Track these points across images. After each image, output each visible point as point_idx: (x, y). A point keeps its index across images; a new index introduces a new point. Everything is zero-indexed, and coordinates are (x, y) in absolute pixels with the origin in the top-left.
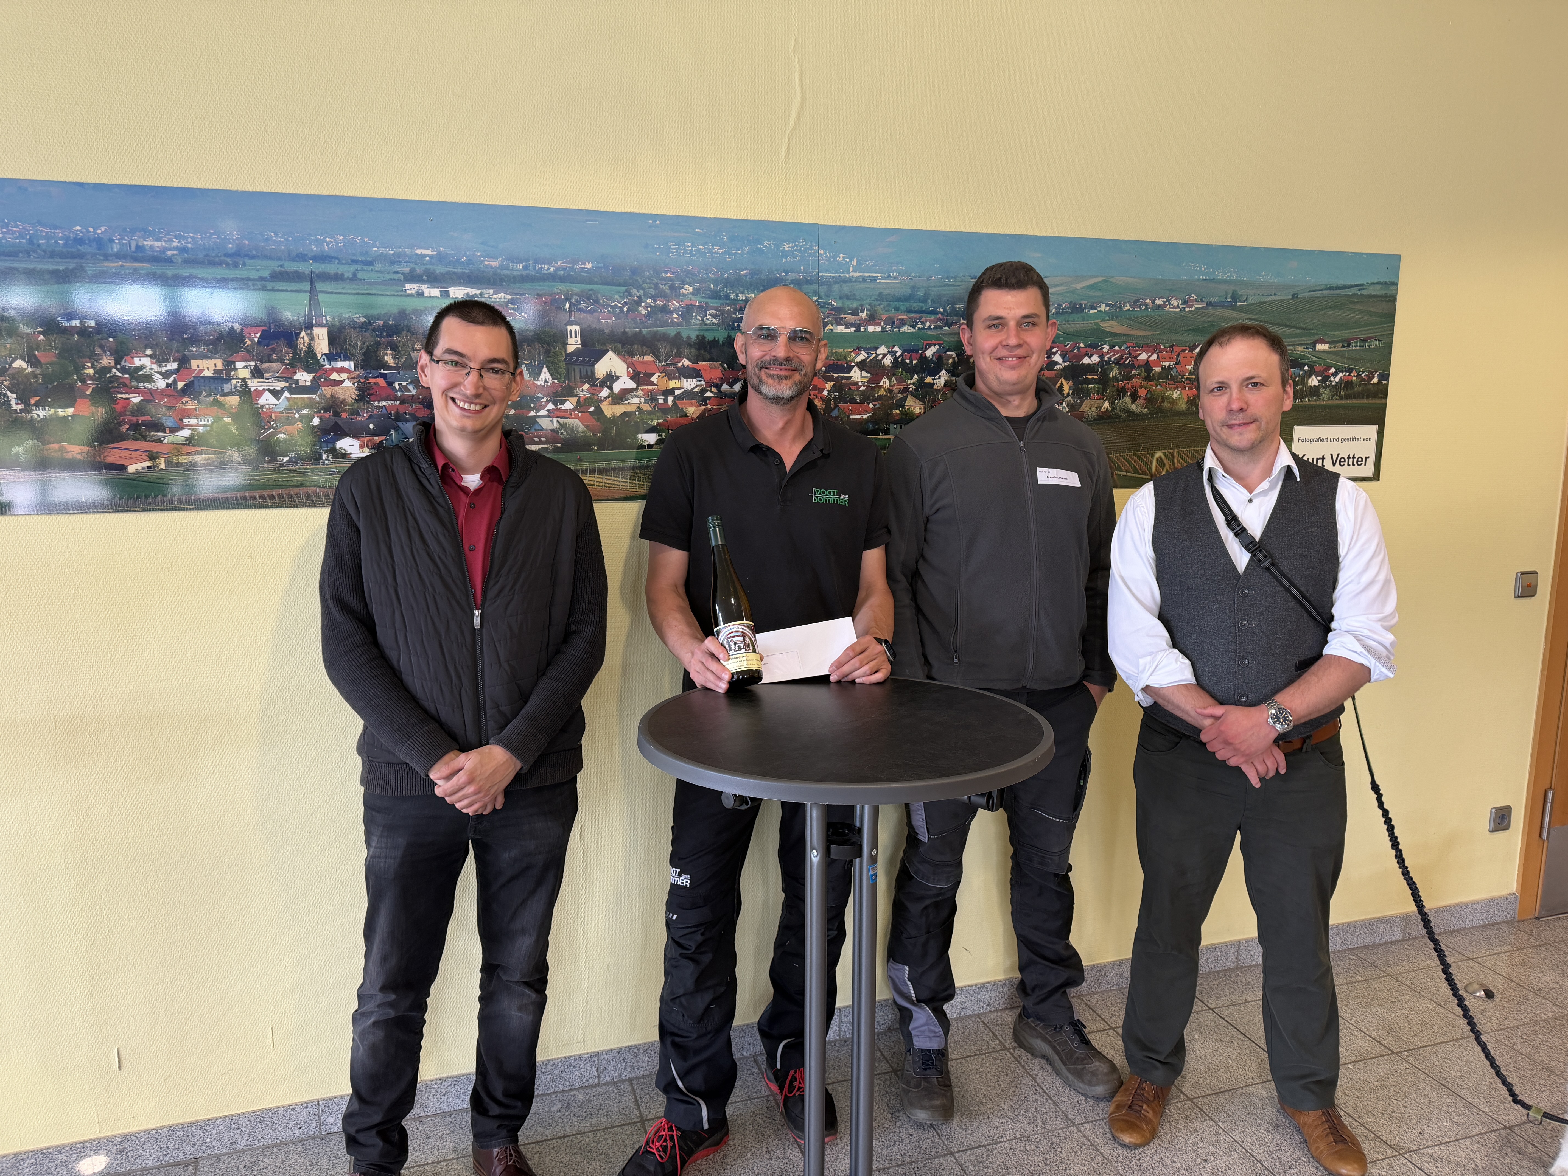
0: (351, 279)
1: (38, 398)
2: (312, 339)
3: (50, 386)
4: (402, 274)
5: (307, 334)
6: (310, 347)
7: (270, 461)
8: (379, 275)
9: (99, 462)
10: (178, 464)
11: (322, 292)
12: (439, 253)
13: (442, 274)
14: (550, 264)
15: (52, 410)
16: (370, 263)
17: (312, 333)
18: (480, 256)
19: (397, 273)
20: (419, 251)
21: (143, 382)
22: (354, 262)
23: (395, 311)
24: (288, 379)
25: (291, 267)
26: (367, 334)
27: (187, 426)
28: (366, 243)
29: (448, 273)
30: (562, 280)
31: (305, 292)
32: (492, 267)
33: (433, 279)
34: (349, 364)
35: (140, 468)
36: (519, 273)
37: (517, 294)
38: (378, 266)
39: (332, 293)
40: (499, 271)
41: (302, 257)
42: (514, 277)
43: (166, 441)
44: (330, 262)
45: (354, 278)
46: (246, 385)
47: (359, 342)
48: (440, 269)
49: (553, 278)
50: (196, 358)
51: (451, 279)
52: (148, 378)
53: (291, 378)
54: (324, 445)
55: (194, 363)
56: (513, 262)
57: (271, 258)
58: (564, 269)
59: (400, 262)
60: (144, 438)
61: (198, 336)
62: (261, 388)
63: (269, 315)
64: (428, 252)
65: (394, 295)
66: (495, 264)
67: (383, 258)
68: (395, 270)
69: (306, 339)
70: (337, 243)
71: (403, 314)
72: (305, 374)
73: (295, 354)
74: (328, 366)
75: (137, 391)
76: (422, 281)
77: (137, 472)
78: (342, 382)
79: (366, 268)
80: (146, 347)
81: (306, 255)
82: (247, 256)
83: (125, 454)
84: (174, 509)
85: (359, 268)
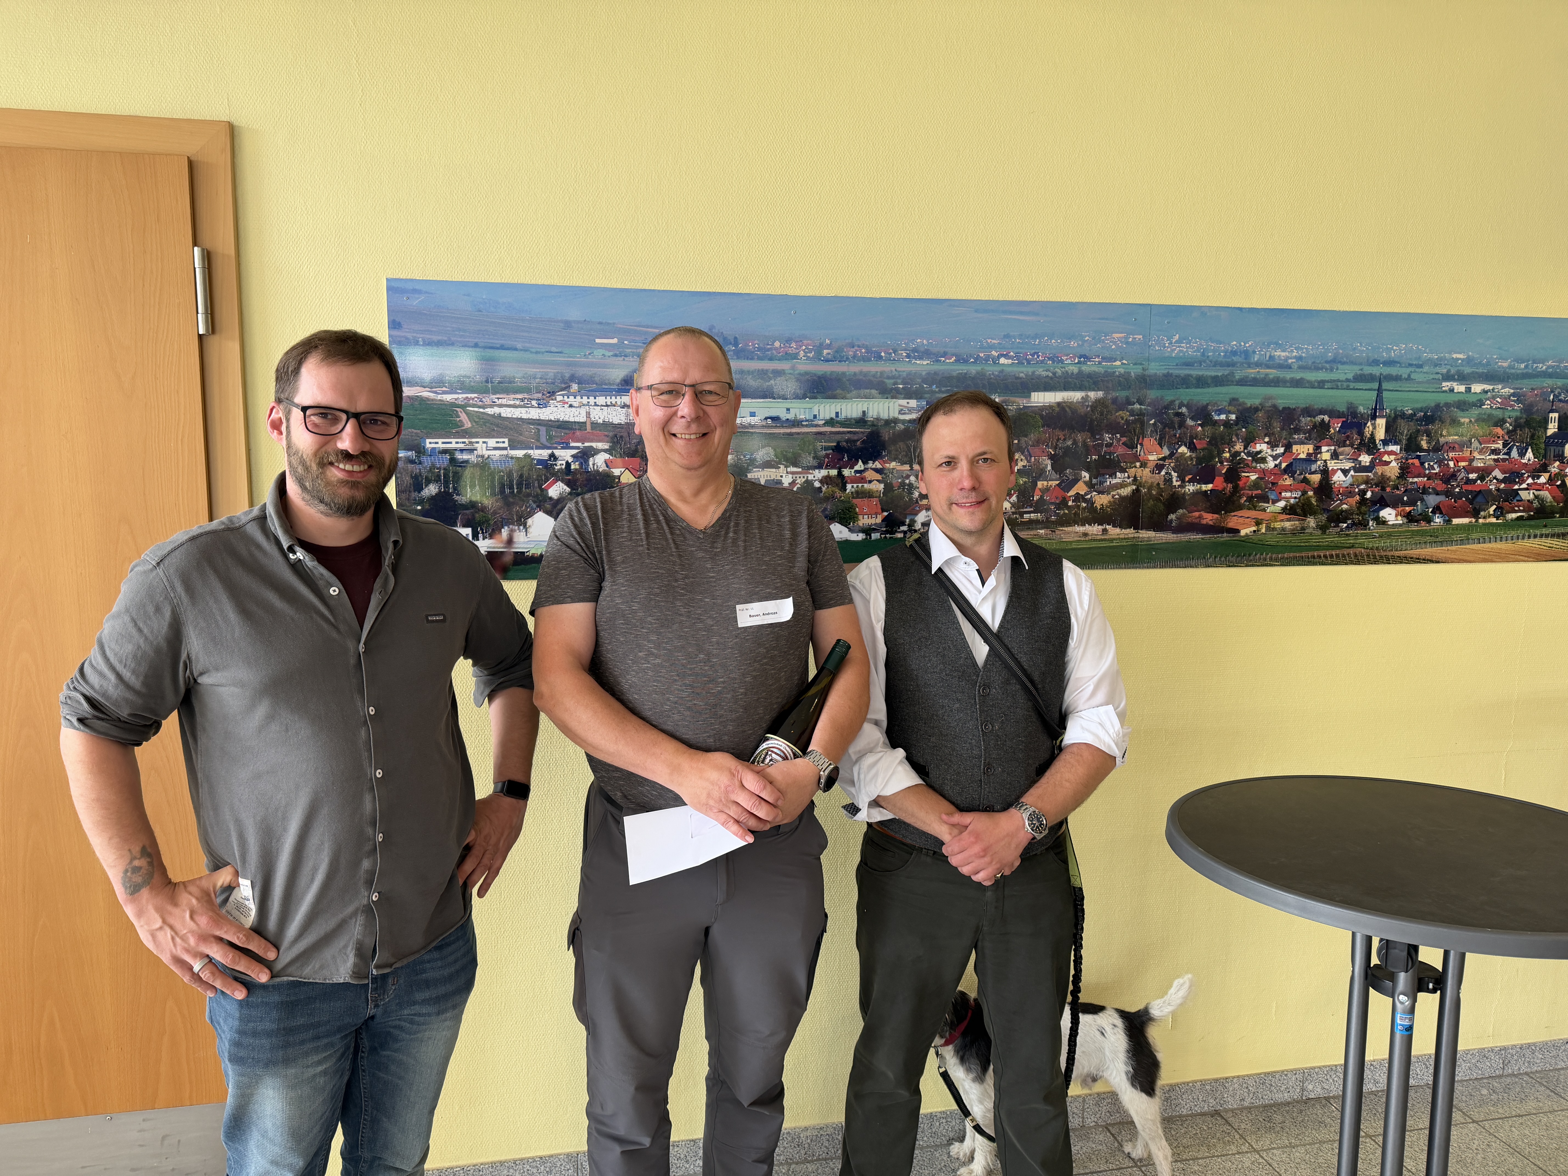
0: (1406, 379)
1: (1190, 476)
2: (1374, 428)
3: (1200, 467)
4: (1442, 374)
5: (1372, 424)
6: (1372, 435)
7: (1334, 527)
8: (1426, 375)
9: (1223, 527)
10: (1274, 529)
11: (1386, 390)
12: (1468, 357)
13: (1468, 373)
14: (1543, 363)
15: (1199, 486)
16: (1420, 366)
17: (1375, 423)
18: (1496, 358)
19: (1437, 373)
20: (1454, 356)
21: (1260, 463)
22: (1410, 365)
23: (1433, 405)
24: (1355, 460)
25: (1368, 370)
26: (1412, 423)
27: (1284, 498)
28: (1421, 350)
29: (1473, 373)
30: (1550, 376)
31: (1375, 390)
32: (1503, 368)
33: (1462, 378)
34: (1396, 448)
35: (1248, 532)
36: (1521, 372)
37: (1517, 389)
38: (1426, 369)
39: (1392, 391)
40: (1507, 370)
41: (1376, 362)
42: (1518, 375)
43: (1268, 511)
44: (1394, 366)
45: (1409, 378)
46: (1326, 465)
47: (1405, 429)
48: (1467, 370)
49: (1545, 375)
50: (1296, 443)
51: (1474, 377)
52: (1263, 460)
53: (1356, 460)
54: (1372, 514)
55: (1295, 448)
56: (1518, 363)
57: (1355, 364)
58: (1553, 367)
59: (1441, 364)
60: (1255, 508)
61: (1300, 426)
62: (1335, 468)
63: (1348, 409)
64: (1461, 356)
65: (1433, 392)
66: (1505, 365)
67: (1429, 361)
68: (1437, 371)
69: (1371, 428)
70: (1401, 350)
71: (1438, 406)
72: (1367, 456)
73: (1362, 440)
74: (1382, 450)
75: (1254, 470)
76: (1453, 380)
77: (1247, 535)
78: (1389, 463)
79: (1417, 370)
80: (1266, 435)
81: (1379, 360)
82: (1340, 362)
83: (1241, 520)
84: (1266, 565)
85: (1412, 369)
